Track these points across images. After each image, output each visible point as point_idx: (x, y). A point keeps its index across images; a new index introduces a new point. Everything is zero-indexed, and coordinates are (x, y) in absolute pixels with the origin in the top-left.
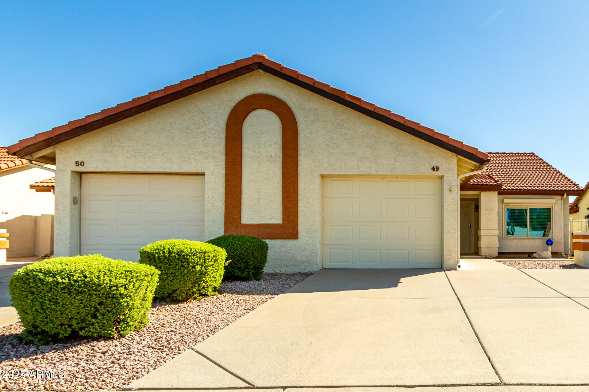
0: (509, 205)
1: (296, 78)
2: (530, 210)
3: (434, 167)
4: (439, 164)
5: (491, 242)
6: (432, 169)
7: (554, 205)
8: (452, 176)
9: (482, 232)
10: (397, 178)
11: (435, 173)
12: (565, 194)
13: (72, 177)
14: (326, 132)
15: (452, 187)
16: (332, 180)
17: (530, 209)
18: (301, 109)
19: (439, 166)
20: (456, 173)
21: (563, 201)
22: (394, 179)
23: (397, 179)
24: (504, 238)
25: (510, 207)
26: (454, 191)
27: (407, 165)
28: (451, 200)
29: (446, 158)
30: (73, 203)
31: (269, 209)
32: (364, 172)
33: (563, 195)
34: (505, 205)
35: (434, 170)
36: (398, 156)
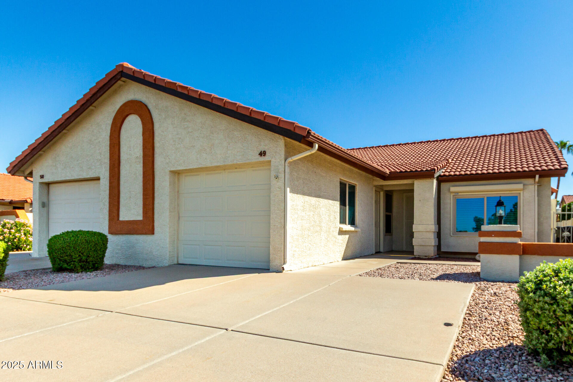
0: (459, 194)
1: (143, 78)
2: (487, 199)
3: (261, 151)
4: (267, 147)
5: (424, 239)
6: (259, 154)
7: (522, 192)
8: (279, 160)
9: (416, 228)
10: (236, 168)
11: (263, 159)
12: (537, 176)
13: (40, 187)
14: (174, 128)
15: (280, 173)
16: (186, 176)
17: (487, 197)
18: (156, 109)
19: (266, 150)
20: (283, 157)
21: (536, 186)
22: (234, 170)
23: (236, 170)
24: (452, 235)
25: (460, 196)
26: (281, 178)
27: (237, 153)
28: (278, 189)
29: (273, 140)
30: (41, 206)
31: (136, 206)
32: (202, 165)
33: (534, 177)
34: (454, 194)
35: (261, 156)
36: (229, 144)
